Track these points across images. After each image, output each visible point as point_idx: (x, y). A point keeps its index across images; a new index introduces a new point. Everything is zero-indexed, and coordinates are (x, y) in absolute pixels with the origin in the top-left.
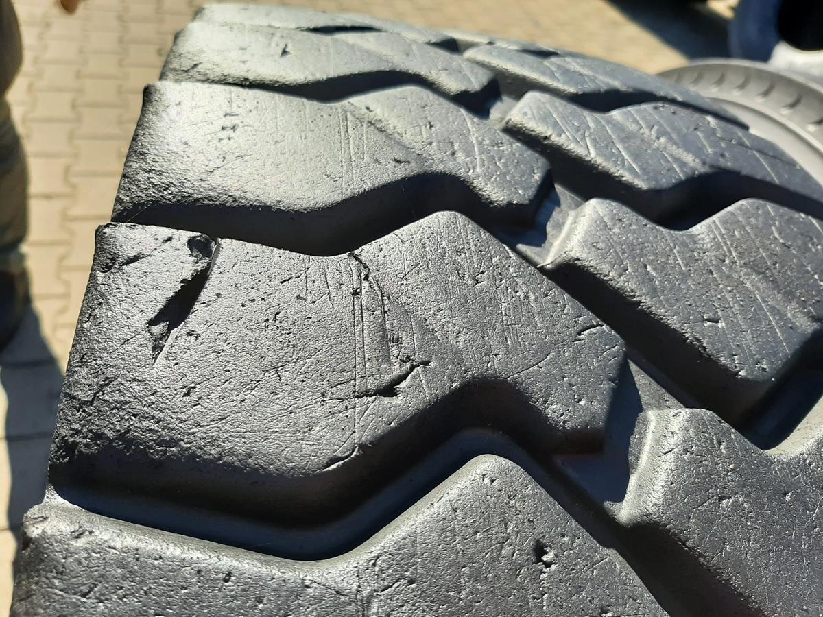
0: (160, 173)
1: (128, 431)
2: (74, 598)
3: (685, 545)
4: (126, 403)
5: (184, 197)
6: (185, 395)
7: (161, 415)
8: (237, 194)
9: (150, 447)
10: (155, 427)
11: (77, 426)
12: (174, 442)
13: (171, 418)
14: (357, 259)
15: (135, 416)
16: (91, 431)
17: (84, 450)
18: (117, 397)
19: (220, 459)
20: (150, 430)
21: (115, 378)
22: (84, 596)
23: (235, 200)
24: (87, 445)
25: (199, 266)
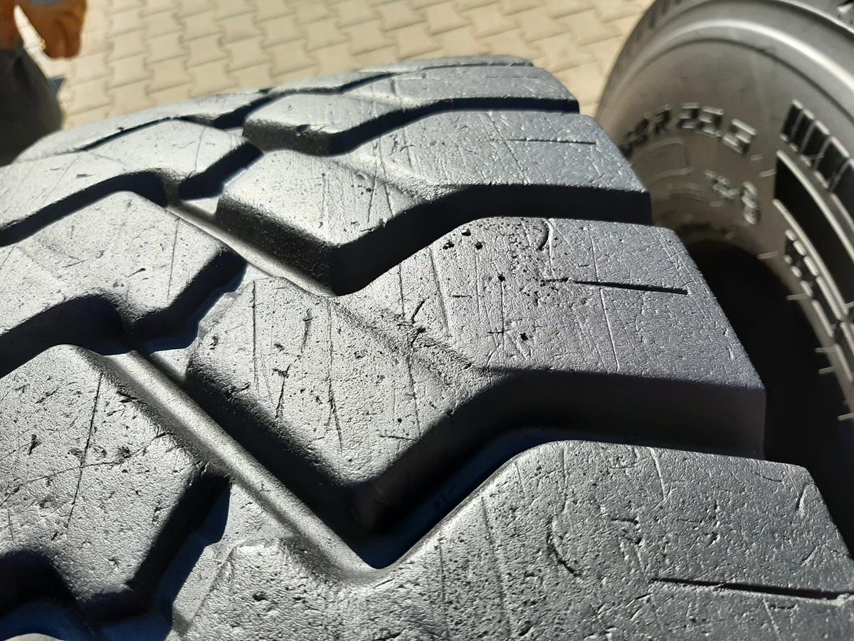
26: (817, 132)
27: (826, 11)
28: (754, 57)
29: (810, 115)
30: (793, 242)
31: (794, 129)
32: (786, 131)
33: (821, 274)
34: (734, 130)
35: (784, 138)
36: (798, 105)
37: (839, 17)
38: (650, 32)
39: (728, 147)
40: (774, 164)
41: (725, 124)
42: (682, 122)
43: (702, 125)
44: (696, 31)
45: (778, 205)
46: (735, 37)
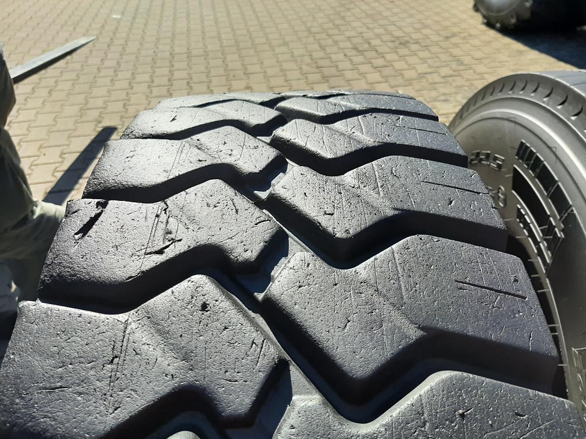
0: (98, 179)
1: (61, 273)
2: (28, 324)
3: (278, 305)
4: (61, 263)
5: (105, 187)
6: (82, 258)
7: (72, 266)
8: (124, 183)
9: (67, 278)
10: (70, 270)
11: (45, 274)
12: (75, 275)
13: (75, 266)
14: (165, 203)
15: (64, 267)
16: (49, 275)
17: (47, 281)
18: (59, 261)
19: (90, 280)
20: (68, 272)
21: (59, 255)
22: (32, 324)
23: (124, 186)
24: (48, 280)
25: (98, 212)
26: (531, 151)
27: (539, 100)
28: (506, 123)
29: (529, 145)
30: (520, 209)
31: (521, 152)
32: (518, 154)
33: (532, 222)
34: (496, 159)
35: (517, 157)
36: (524, 141)
37: (544, 102)
38: (460, 120)
39: (493, 168)
40: (512, 171)
41: (491, 157)
42: (472, 160)
43: (481, 160)
44: (481, 116)
45: (514, 192)
46: (498, 116)
